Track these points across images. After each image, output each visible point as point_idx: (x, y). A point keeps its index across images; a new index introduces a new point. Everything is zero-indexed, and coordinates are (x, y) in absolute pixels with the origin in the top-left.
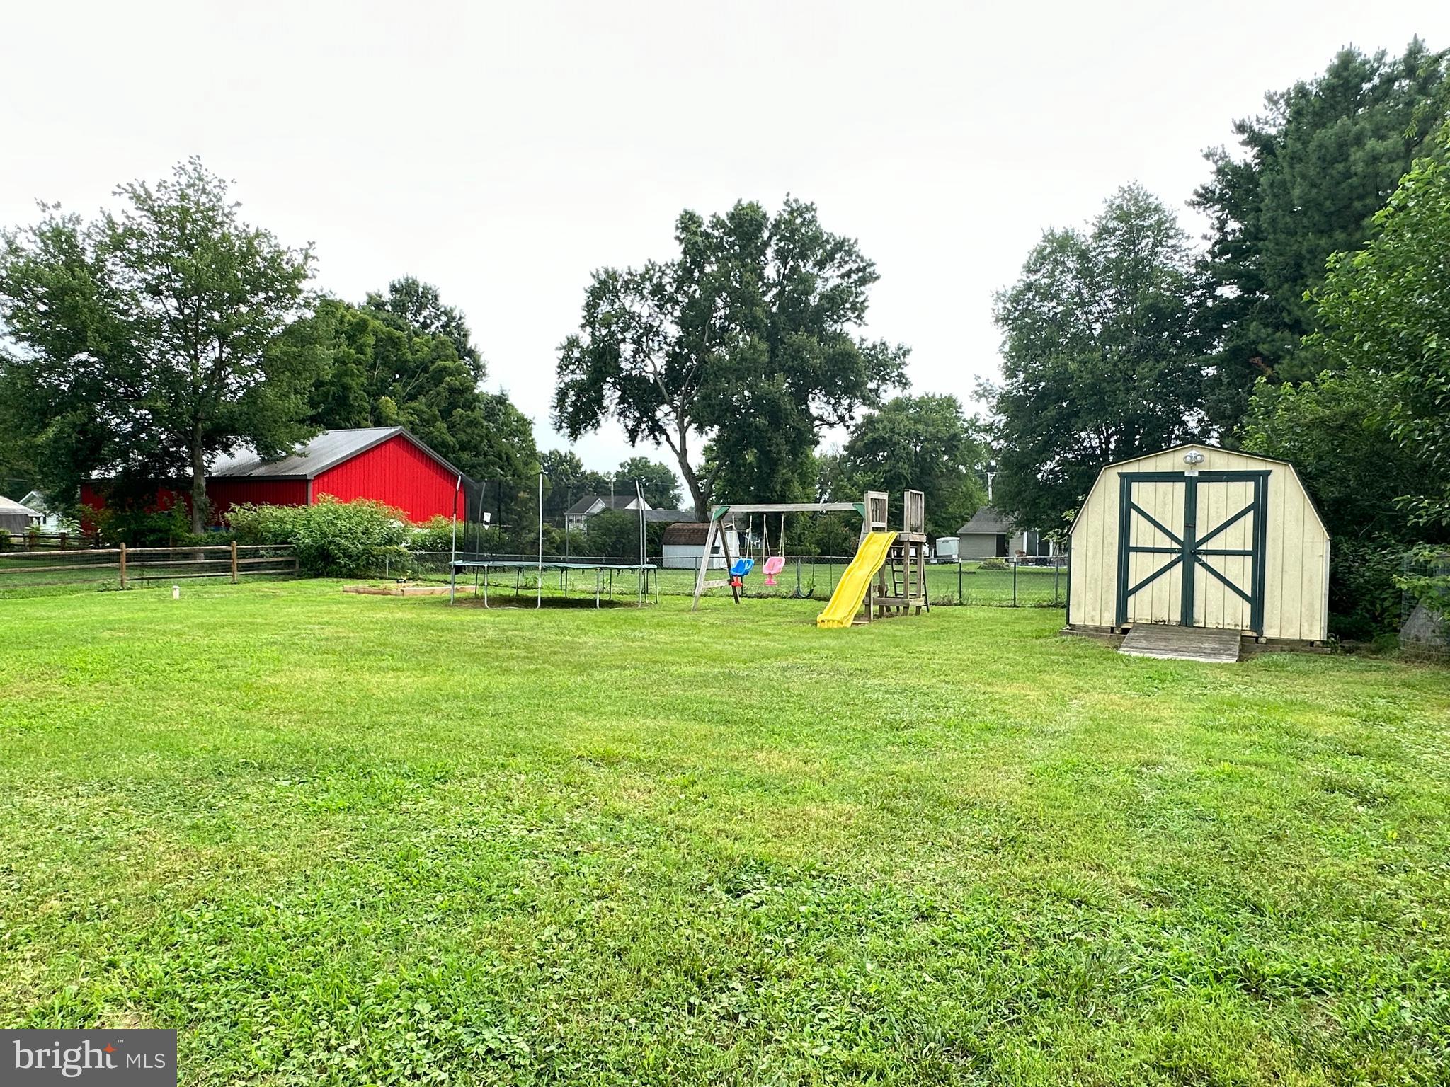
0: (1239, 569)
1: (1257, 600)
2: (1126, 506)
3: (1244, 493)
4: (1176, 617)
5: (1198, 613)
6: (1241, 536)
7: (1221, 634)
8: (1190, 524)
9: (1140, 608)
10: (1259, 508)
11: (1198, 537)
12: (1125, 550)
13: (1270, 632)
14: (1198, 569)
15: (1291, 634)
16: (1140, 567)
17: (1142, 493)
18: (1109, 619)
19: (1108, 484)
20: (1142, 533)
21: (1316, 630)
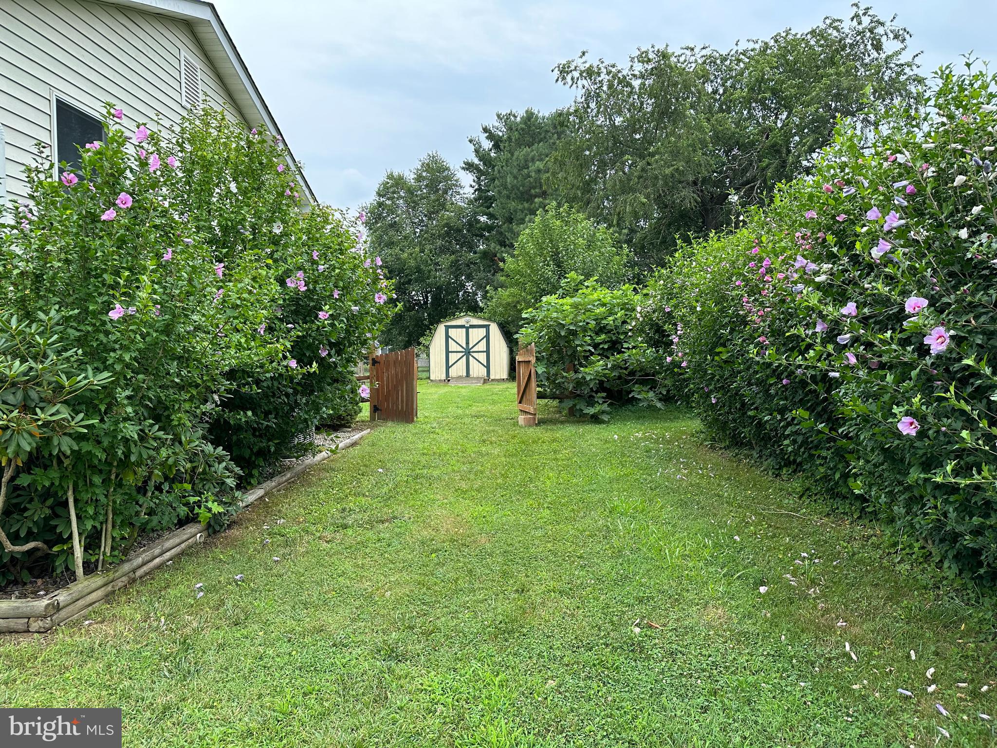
0: (482, 357)
1: (488, 367)
2: (447, 337)
3: (483, 332)
4: (465, 374)
5: (471, 373)
6: (482, 346)
7: (478, 378)
8: (467, 343)
9: (453, 372)
10: (487, 336)
11: (470, 346)
12: (448, 352)
13: (492, 377)
14: (471, 358)
15: (498, 377)
16: (453, 358)
17: (452, 332)
18: (443, 377)
19: (441, 328)
20: (453, 346)
21: (505, 375)
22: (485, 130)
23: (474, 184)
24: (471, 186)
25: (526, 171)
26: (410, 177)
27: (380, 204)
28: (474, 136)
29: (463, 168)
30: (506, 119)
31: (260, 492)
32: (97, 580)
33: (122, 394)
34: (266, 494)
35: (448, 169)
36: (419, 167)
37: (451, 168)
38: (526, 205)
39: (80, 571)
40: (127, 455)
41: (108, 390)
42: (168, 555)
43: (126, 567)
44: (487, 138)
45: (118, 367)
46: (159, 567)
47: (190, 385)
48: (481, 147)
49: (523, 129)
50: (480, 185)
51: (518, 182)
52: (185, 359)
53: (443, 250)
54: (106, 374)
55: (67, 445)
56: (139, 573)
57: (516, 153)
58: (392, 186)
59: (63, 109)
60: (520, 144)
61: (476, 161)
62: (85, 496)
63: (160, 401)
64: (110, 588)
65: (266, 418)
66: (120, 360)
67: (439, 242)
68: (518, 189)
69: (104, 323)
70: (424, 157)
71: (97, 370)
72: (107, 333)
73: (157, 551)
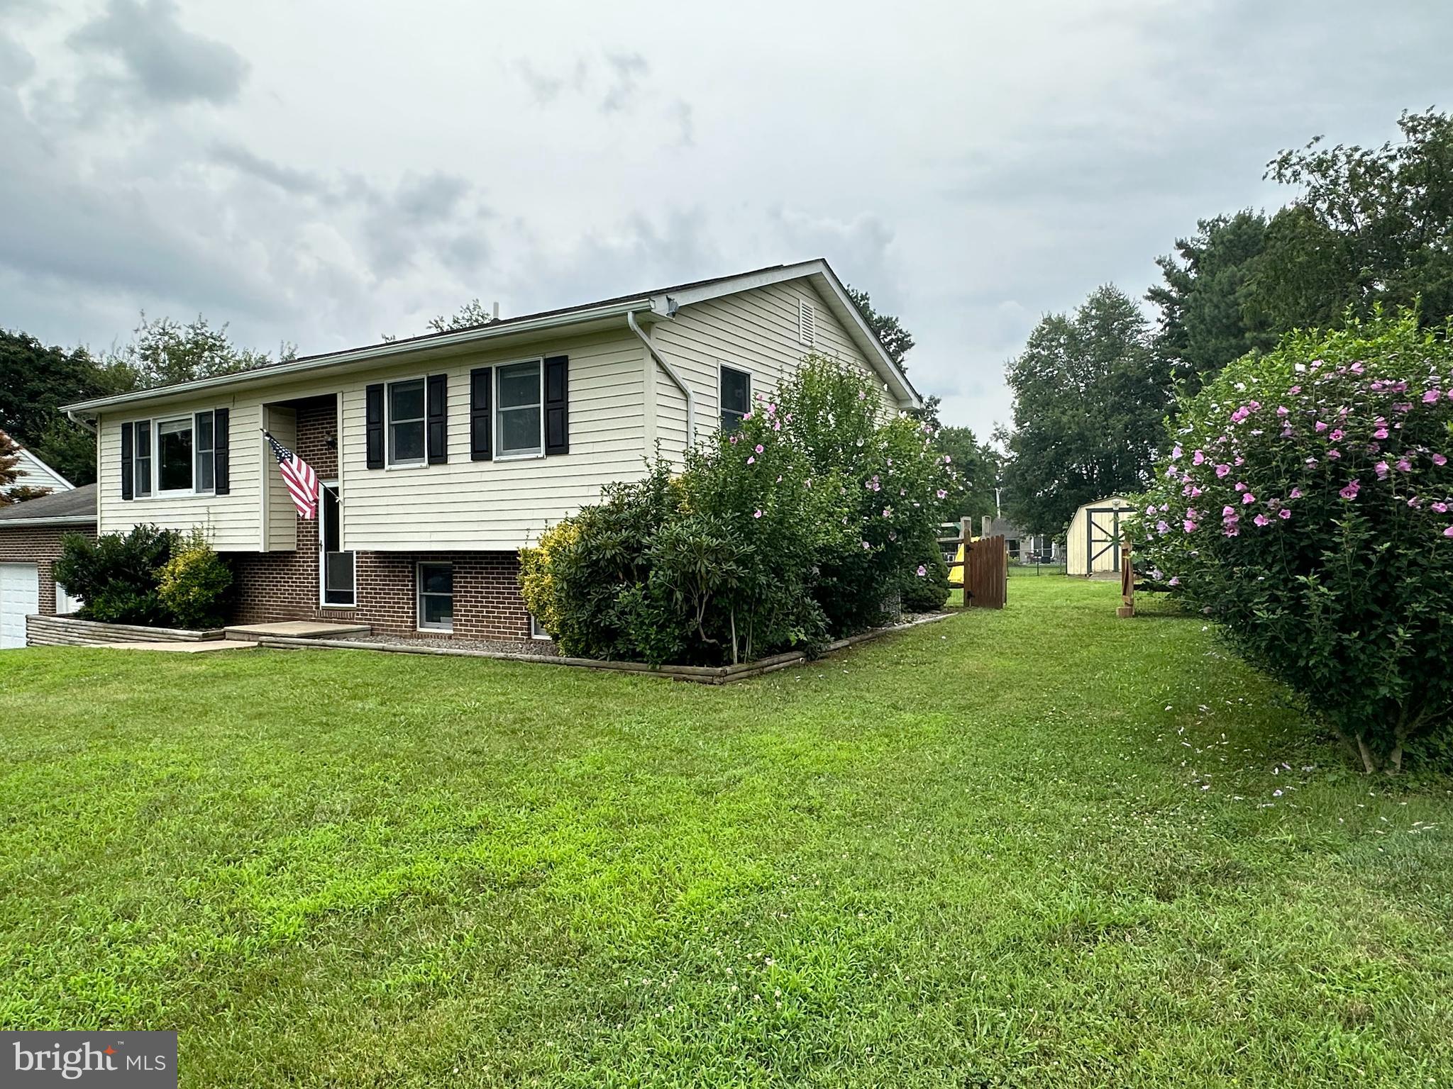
2: (1090, 523)
4: (1112, 568)
9: (1096, 566)
12: (1090, 541)
16: (1096, 548)
17: (1096, 517)
18: (1084, 571)
19: (1082, 513)
20: (1097, 534)
22: (1180, 245)
23: (1163, 317)
24: (1159, 320)
25: (1231, 297)
26: (1073, 317)
27: (1032, 357)
28: (1164, 254)
29: (1147, 298)
30: (1211, 227)
31: (846, 642)
32: (744, 666)
33: (758, 558)
34: (850, 645)
35: (1126, 302)
36: (1086, 304)
37: (1131, 300)
38: (1233, 341)
39: (736, 660)
40: (761, 594)
41: (752, 555)
42: (781, 665)
43: (759, 664)
44: (1183, 255)
45: (758, 543)
46: (778, 670)
47: (796, 556)
48: (1174, 267)
49: (1230, 241)
50: (1172, 318)
51: (1220, 312)
52: (793, 539)
53: (1116, 408)
54: (753, 546)
55: (734, 583)
56: (766, 669)
57: (1219, 275)
58: (1049, 333)
59: (726, 371)
60: (1226, 260)
61: (1166, 287)
62: (740, 616)
63: (779, 565)
64: (750, 672)
65: (849, 585)
66: (759, 539)
67: (1112, 399)
68: (1221, 321)
69: (751, 519)
70: (1094, 291)
71: (748, 545)
72: (752, 524)
73: (776, 660)
